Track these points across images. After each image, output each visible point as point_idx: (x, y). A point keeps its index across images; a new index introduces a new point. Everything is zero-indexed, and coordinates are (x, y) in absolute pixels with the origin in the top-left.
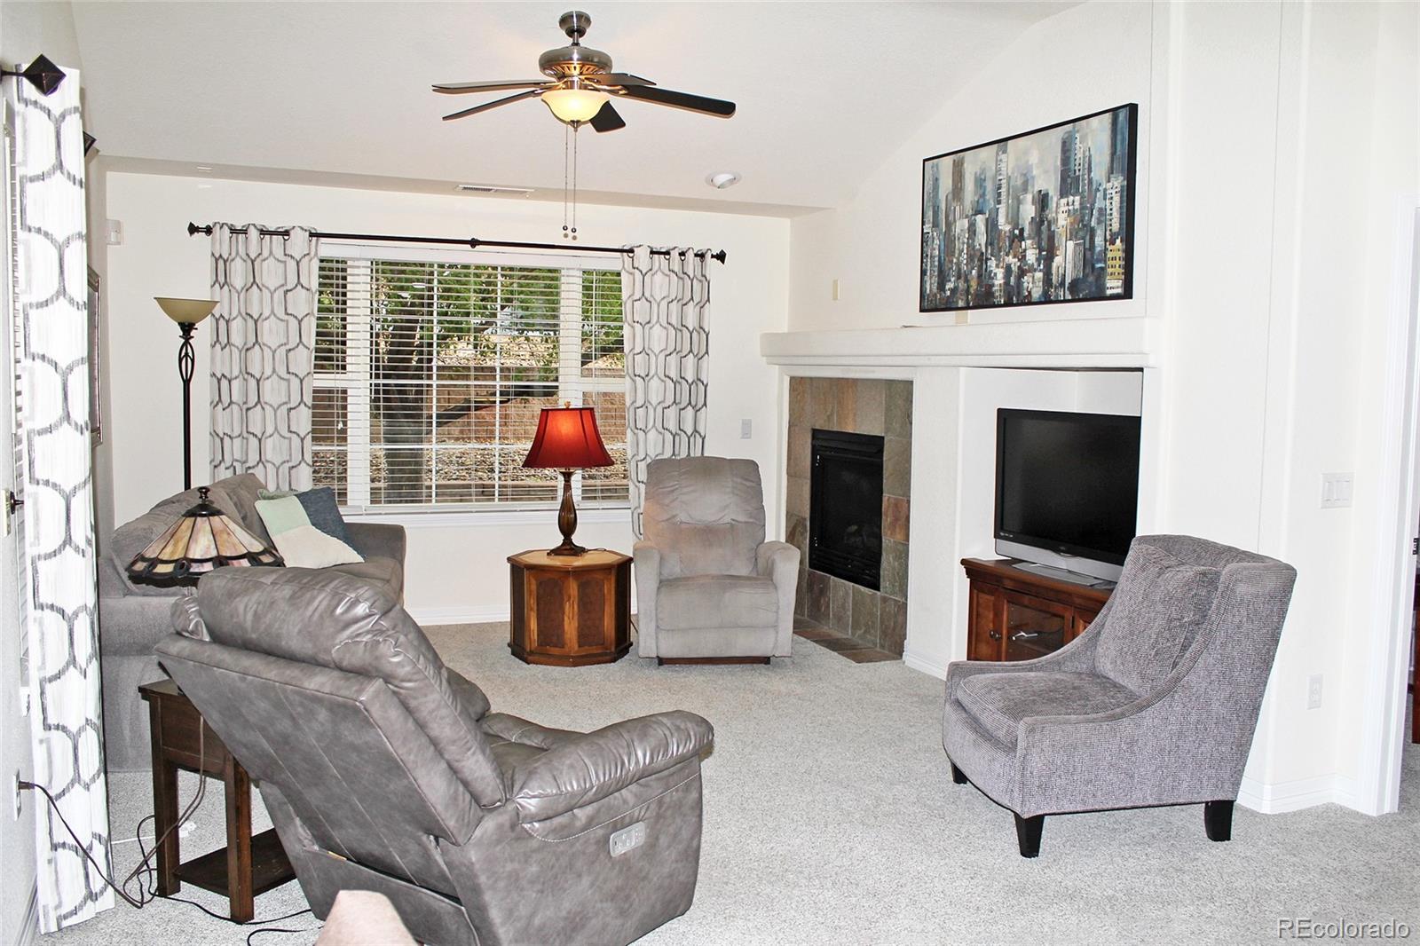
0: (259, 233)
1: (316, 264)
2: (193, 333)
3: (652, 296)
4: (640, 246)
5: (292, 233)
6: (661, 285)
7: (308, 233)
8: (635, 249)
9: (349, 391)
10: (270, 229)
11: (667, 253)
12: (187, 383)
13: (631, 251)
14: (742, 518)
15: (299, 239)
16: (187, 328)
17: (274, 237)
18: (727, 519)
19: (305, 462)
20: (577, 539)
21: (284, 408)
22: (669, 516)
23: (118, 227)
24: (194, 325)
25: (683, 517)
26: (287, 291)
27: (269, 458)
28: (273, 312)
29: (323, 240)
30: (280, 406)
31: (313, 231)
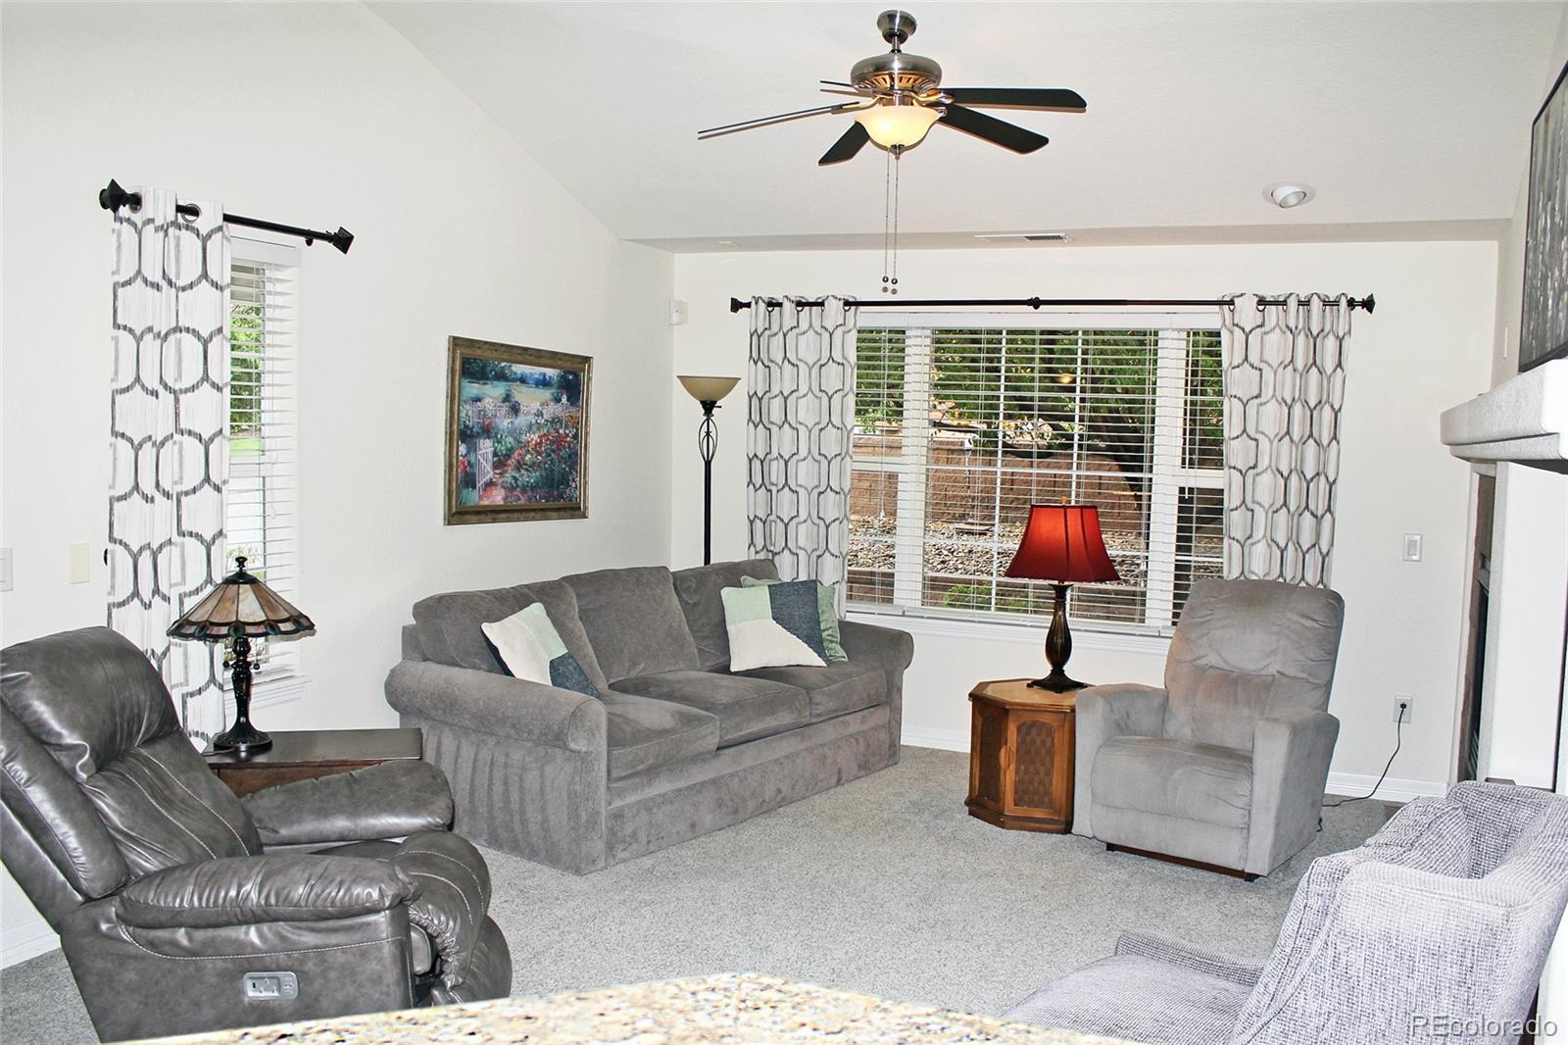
0: (794, 305)
1: (854, 335)
2: (715, 411)
3: (1262, 361)
4: (1242, 295)
5: (826, 303)
6: (1275, 346)
7: (842, 302)
8: (1236, 300)
9: (900, 475)
10: (810, 300)
11: (1284, 303)
12: (708, 464)
13: (1231, 302)
14: (1292, 671)
15: (834, 307)
16: (709, 406)
17: (814, 308)
18: (1272, 670)
19: (829, 552)
20: (1071, 670)
21: (816, 492)
22: (1194, 656)
23: (682, 308)
24: (716, 402)
25: (1213, 659)
26: (822, 365)
27: (801, 543)
28: (810, 388)
29: (862, 308)
30: (813, 489)
31: (851, 300)
